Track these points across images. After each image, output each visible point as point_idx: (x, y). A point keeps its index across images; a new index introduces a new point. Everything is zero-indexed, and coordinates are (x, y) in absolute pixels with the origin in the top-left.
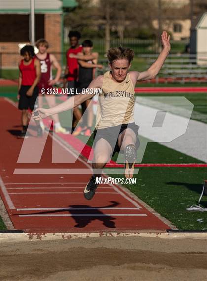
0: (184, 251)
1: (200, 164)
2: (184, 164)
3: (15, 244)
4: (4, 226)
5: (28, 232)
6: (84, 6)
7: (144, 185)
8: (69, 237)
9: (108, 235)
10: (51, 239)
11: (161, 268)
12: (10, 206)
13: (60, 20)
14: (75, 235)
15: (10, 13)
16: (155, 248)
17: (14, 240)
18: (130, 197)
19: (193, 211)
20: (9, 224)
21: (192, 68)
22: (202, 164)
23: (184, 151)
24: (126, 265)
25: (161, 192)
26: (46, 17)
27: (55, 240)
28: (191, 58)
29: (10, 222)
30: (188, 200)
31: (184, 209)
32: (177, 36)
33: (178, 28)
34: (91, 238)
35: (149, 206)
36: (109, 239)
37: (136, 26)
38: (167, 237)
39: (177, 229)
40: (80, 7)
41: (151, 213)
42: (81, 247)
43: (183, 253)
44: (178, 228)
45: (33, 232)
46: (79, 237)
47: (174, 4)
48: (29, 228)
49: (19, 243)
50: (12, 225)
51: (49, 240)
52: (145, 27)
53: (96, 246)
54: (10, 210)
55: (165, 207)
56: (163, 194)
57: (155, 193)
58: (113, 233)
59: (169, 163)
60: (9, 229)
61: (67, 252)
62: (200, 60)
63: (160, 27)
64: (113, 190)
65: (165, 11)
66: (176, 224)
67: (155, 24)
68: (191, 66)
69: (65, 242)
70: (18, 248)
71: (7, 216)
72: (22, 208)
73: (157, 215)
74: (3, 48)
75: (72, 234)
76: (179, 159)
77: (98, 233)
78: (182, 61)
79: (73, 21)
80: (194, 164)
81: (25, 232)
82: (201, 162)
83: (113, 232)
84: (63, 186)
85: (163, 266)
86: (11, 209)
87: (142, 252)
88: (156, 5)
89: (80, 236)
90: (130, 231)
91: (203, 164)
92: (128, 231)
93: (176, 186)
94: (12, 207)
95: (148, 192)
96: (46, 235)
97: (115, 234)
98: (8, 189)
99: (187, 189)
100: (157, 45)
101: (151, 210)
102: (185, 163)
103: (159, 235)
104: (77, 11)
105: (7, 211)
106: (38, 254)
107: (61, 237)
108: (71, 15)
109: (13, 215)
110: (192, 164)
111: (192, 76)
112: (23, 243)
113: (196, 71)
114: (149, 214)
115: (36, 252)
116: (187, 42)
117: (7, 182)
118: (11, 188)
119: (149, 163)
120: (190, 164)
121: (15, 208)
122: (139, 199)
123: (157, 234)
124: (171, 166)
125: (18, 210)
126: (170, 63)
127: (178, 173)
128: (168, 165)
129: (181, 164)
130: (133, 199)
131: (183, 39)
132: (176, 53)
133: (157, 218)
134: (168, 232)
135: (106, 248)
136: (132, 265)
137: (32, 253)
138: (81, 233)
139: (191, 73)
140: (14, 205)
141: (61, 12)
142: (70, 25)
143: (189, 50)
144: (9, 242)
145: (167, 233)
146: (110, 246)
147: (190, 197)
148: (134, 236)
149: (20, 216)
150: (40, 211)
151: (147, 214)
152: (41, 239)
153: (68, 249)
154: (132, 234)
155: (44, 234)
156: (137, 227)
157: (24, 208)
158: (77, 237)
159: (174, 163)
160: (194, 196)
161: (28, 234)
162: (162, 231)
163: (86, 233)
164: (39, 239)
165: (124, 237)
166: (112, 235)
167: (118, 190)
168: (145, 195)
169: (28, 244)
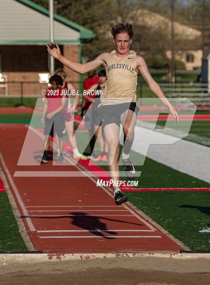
0: (196, 272)
2: (197, 188)
4: (25, 247)
5: (49, 253)
6: (100, 37)
7: (158, 208)
8: (88, 258)
9: (125, 255)
10: (70, 259)
12: (30, 228)
13: (78, 50)
14: (93, 256)
15: (30, 44)
16: (169, 269)
18: (145, 220)
19: (205, 233)
20: (30, 245)
21: (204, 97)
23: (196, 176)
25: (173, 215)
26: (65, 47)
27: (74, 260)
28: (203, 87)
30: (199, 223)
31: (197, 231)
32: (189, 66)
33: (190, 58)
34: (108, 258)
35: (163, 229)
36: (125, 260)
37: (150, 56)
38: (181, 257)
39: (190, 250)
40: (97, 39)
41: (165, 235)
42: (99, 268)
43: (195, 273)
44: (191, 249)
45: (53, 253)
46: (97, 258)
47: (186, 35)
48: (50, 249)
49: (39, 263)
50: (33, 247)
51: (68, 261)
52: (159, 57)
53: (113, 266)
54: (31, 232)
55: (179, 229)
56: (176, 216)
57: (169, 216)
58: (128, 254)
59: (182, 187)
60: (30, 250)
61: (85, 272)
63: (173, 57)
64: (129, 213)
65: (178, 42)
66: (188, 245)
67: (169, 54)
68: (202, 94)
69: (83, 262)
70: (38, 268)
71: (28, 238)
72: (42, 230)
73: (171, 237)
74: (24, 77)
75: (90, 255)
76: (192, 183)
77: (115, 254)
78: (194, 90)
79: (91, 52)
81: (45, 253)
84: (81, 209)
86: (31, 230)
87: (157, 272)
88: (170, 37)
90: (145, 252)
92: (143, 252)
93: (189, 209)
94: (32, 229)
95: (162, 215)
96: (65, 255)
97: (131, 255)
98: (29, 211)
99: (199, 212)
100: (170, 75)
101: (165, 232)
102: (198, 187)
103: (173, 256)
104: (94, 42)
105: (28, 232)
106: (57, 274)
108: (89, 45)
109: (33, 236)
111: (204, 104)
112: (43, 263)
114: (164, 236)
115: (56, 272)
116: (199, 72)
117: (28, 206)
118: (32, 211)
119: (163, 187)
120: (202, 188)
121: (35, 230)
122: (153, 221)
123: (171, 255)
124: (184, 190)
125: (38, 232)
126: (182, 92)
127: (191, 196)
128: (181, 188)
129: (194, 188)
130: (147, 221)
131: (195, 69)
132: (188, 82)
133: (172, 240)
134: (181, 253)
135: (122, 269)
137: (51, 273)
138: (98, 254)
139: (202, 102)
140: (35, 227)
141: (79, 43)
142: (88, 55)
143: (201, 79)
144: (29, 262)
145: (181, 254)
146: (126, 266)
147: (202, 219)
148: (149, 257)
149: (40, 237)
150: (60, 232)
151: (161, 236)
152: (60, 259)
153: (87, 269)
154: (148, 255)
155: (63, 255)
156: (152, 248)
157: (44, 230)
158: (95, 258)
159: (187, 187)
160: (206, 219)
161: (48, 255)
162: (176, 252)
163: (103, 254)
164: (58, 260)
165: (139, 258)
166: (128, 256)
167: (134, 213)
168: (160, 218)
169: (48, 265)
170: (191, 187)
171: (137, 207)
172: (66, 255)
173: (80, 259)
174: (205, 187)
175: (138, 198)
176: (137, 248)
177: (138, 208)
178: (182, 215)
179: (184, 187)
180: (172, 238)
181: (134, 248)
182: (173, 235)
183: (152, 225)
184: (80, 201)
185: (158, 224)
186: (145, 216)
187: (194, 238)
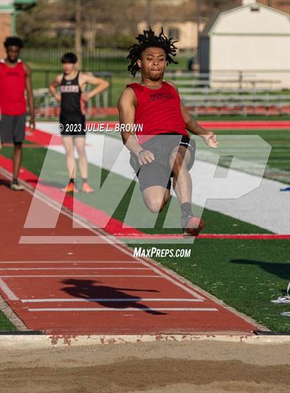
1: (266, 235)
2: (244, 235)
3: (31, 352)
4: (10, 323)
5: (51, 334)
7: (195, 265)
8: (112, 342)
9: (169, 338)
10: (85, 344)
11: (268, 388)
12: (9, 296)
13: (12, 21)
14: (120, 339)
17: (30, 346)
18: (181, 283)
20: (16, 321)
22: (269, 235)
23: (235, 216)
24: (216, 383)
27: (91, 346)
28: (201, 79)
29: (17, 319)
30: (268, 288)
33: (174, 34)
34: (144, 343)
35: (213, 296)
36: (171, 345)
39: (269, 331)
41: (222, 307)
44: (270, 328)
45: (58, 334)
46: (126, 342)
48: (51, 328)
49: (38, 350)
50: (22, 324)
51: (83, 346)
52: (126, 32)
53: (154, 355)
54: (11, 301)
56: (227, 278)
57: (215, 277)
58: (176, 336)
60: (20, 330)
62: (215, 81)
64: (152, 272)
66: (264, 323)
70: (37, 357)
71: (10, 310)
72: (28, 299)
75: (116, 337)
76: (232, 227)
77: (154, 337)
80: (258, 235)
81: (45, 334)
82: (265, 231)
83: (175, 334)
84: (76, 266)
85: (270, 386)
86: (11, 299)
89: (128, 341)
90: (201, 333)
91: (271, 235)
92: (199, 333)
93: (243, 266)
94: (12, 296)
95: (204, 275)
96: (77, 338)
97: (179, 338)
101: (221, 302)
102: (244, 233)
103: (244, 339)
105: (6, 302)
107: (99, 342)
109: (16, 307)
110: (254, 235)
111: (209, 104)
112: (44, 350)
113: (214, 97)
118: (1, 270)
120: (251, 235)
121: (18, 299)
123: (241, 338)
124: (224, 236)
125: (23, 301)
127: (239, 247)
128: (220, 235)
129: (239, 235)
130: (185, 285)
132: (174, 71)
133: (234, 314)
134: (257, 334)
136: (225, 383)
138: (129, 336)
139: (206, 101)
140: (16, 294)
141: (12, 11)
145: (256, 336)
146: (175, 354)
147: (267, 282)
148: (208, 341)
149: (30, 310)
150: (57, 302)
151: (217, 308)
152: (69, 344)
153: (114, 360)
154: (205, 338)
155: (74, 337)
157: (32, 298)
158: (123, 342)
159: (228, 233)
160: (274, 282)
161: (50, 337)
162: (248, 334)
163: (136, 336)
164: (67, 345)
165: (192, 343)
166: (175, 340)
167: (160, 273)
168: (203, 280)
169: (51, 352)
170: (237, 233)
171: (162, 263)
172: (79, 338)
173: (101, 343)
174: (256, 233)
176: (187, 327)
178: (236, 276)
179: (224, 233)
180: (232, 311)
182: (233, 306)
183: (195, 291)
184: (70, 254)
185: (204, 289)
186: (178, 277)
187: (268, 311)
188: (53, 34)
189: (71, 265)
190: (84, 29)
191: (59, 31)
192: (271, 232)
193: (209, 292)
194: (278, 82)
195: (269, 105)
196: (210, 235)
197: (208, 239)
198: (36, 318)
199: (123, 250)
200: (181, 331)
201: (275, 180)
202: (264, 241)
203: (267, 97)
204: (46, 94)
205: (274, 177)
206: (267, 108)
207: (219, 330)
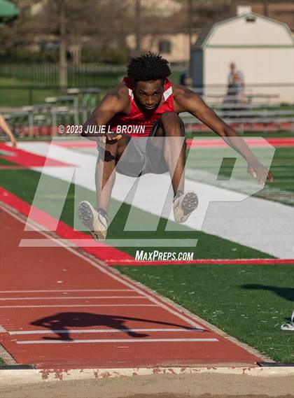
1: (267, 259)
2: (244, 260)
3: (20, 388)
5: (41, 368)
7: (193, 293)
8: (106, 375)
9: (167, 371)
10: (78, 379)
14: (115, 373)
17: (19, 382)
18: (180, 313)
22: (270, 259)
27: (83, 380)
29: (5, 352)
30: (271, 316)
33: (165, 47)
34: (140, 377)
36: (169, 379)
41: (222, 337)
45: (49, 368)
48: (39, 362)
49: (27, 385)
50: (10, 358)
51: (75, 381)
52: (114, 45)
55: (240, 327)
56: (227, 306)
57: (215, 305)
58: (174, 369)
59: (220, 258)
60: (9, 364)
62: (210, 96)
63: (138, 46)
64: (147, 301)
66: (268, 354)
67: (131, 41)
69: (100, 383)
70: (27, 393)
72: (16, 331)
73: (233, 339)
75: (110, 371)
76: (231, 252)
77: (152, 369)
81: (35, 368)
83: (174, 366)
84: (66, 296)
89: (123, 374)
90: (201, 365)
91: (273, 259)
93: (245, 291)
95: (203, 304)
96: (69, 372)
97: (178, 370)
102: (244, 258)
103: (247, 372)
107: (92, 376)
109: (4, 339)
110: (255, 259)
112: (34, 385)
120: (252, 259)
121: (5, 331)
122: (193, 315)
123: (244, 369)
124: (223, 262)
125: (11, 333)
127: (239, 273)
128: (219, 260)
129: (239, 260)
130: (183, 314)
133: (235, 345)
134: (260, 366)
138: (124, 369)
144: (11, 384)
145: (260, 368)
147: (270, 311)
148: (209, 374)
149: (18, 343)
151: (217, 339)
152: (61, 379)
154: (205, 370)
155: (67, 371)
156: (210, 359)
157: (20, 330)
158: (118, 376)
159: (227, 258)
161: (41, 372)
162: (251, 365)
163: (131, 369)
164: (59, 379)
165: (192, 375)
166: (174, 373)
167: (156, 302)
168: (201, 309)
169: (41, 387)
170: (237, 258)
171: (157, 292)
172: (71, 372)
173: (94, 377)
174: (257, 257)
175: (152, 276)
176: (185, 359)
177: (161, 293)
178: (237, 304)
179: (223, 258)
180: (234, 342)
181: (179, 359)
182: (234, 336)
183: (193, 320)
184: (59, 282)
185: (203, 318)
186: (175, 306)
187: (271, 342)
188: (36, 48)
189: (61, 294)
190: (70, 43)
191: (43, 44)
192: (272, 257)
193: (209, 321)
194: (276, 96)
195: (267, 121)
196: (208, 260)
197: (205, 264)
198: (24, 351)
199: (116, 278)
200: (179, 363)
201: (276, 201)
202: (265, 266)
203: (265, 113)
204: (30, 112)
205: (274, 198)
206: (265, 125)
207: (220, 362)
